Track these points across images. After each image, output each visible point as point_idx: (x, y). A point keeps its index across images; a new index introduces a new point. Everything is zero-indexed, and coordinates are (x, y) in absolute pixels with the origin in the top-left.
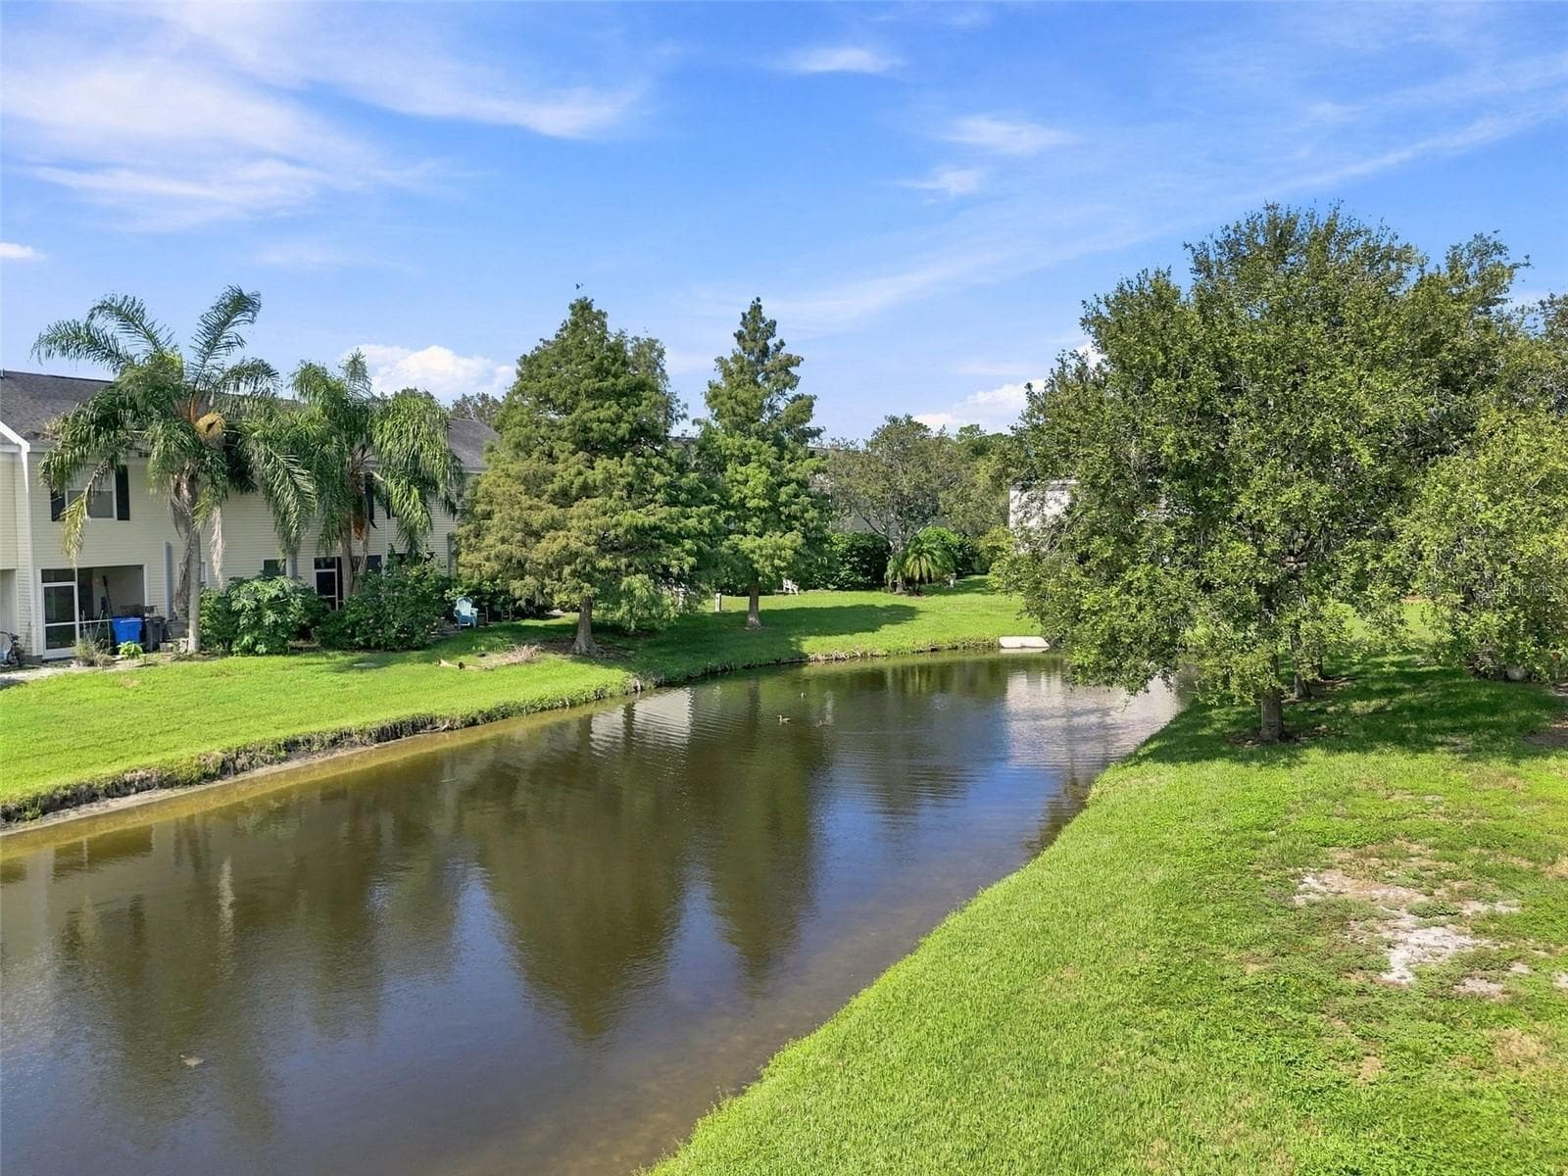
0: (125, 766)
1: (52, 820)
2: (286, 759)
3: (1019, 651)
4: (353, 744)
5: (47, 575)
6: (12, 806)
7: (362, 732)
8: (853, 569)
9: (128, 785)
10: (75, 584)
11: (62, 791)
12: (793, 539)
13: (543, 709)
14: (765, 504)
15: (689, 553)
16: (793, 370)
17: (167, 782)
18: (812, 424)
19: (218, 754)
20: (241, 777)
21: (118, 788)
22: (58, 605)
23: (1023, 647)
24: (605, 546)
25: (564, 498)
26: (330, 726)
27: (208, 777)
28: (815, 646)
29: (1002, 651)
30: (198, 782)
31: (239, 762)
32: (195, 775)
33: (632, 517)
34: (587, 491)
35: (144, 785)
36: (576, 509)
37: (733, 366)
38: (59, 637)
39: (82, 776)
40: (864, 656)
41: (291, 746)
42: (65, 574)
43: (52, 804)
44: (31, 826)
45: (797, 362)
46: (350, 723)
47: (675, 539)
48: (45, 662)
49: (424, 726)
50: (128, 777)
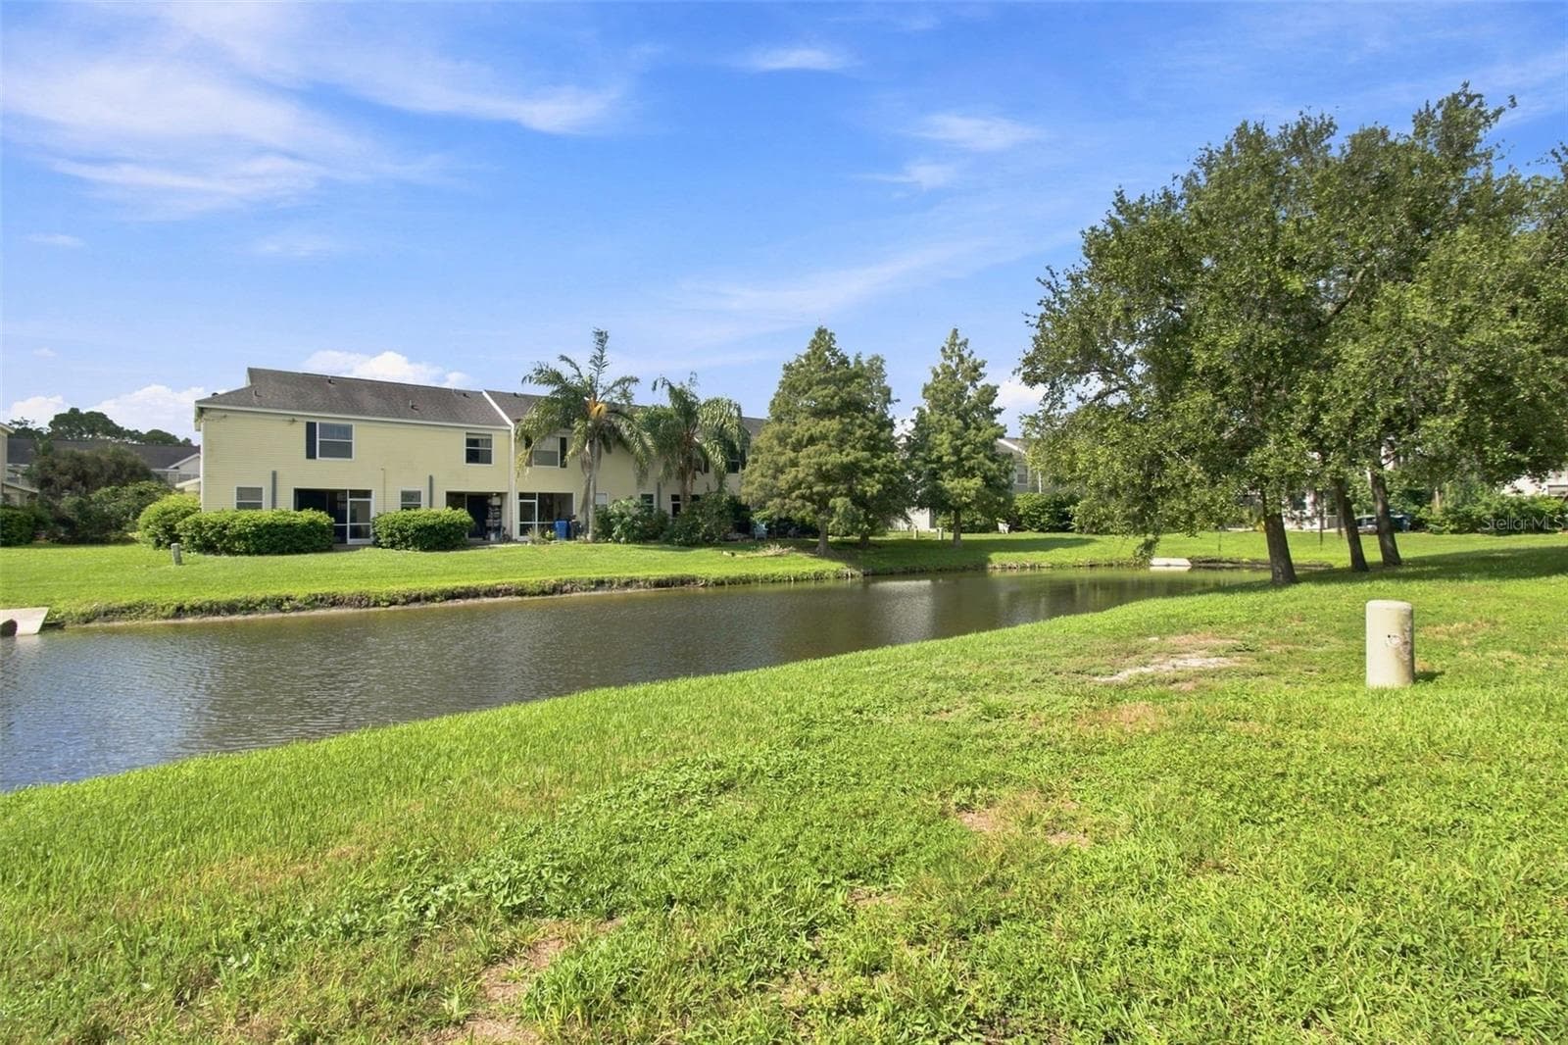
0: (499, 581)
1: (450, 603)
2: (594, 590)
3: (1166, 569)
4: (639, 587)
5: (522, 496)
6: (429, 593)
7: (646, 580)
8: (1051, 517)
9: (499, 591)
10: (536, 501)
11: (459, 590)
12: (976, 482)
13: (773, 581)
14: (954, 459)
15: (879, 482)
16: (981, 370)
17: (521, 593)
18: (996, 405)
19: (553, 580)
20: (564, 596)
21: (492, 592)
22: (526, 512)
23: (1168, 565)
24: (824, 476)
25: (798, 447)
26: (627, 575)
27: (544, 593)
28: (997, 559)
29: (1152, 569)
30: (538, 595)
31: (565, 588)
32: (537, 591)
33: (835, 458)
34: (812, 440)
35: (507, 592)
36: (804, 452)
37: (939, 371)
38: (524, 530)
39: (474, 584)
40: (1032, 567)
41: (600, 583)
42: (532, 496)
43: (453, 595)
44: (436, 605)
45: (982, 365)
46: (640, 575)
47: (869, 473)
48: (516, 541)
49: (688, 582)
50: (499, 587)
